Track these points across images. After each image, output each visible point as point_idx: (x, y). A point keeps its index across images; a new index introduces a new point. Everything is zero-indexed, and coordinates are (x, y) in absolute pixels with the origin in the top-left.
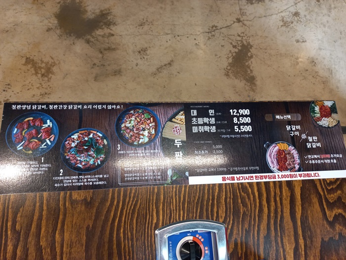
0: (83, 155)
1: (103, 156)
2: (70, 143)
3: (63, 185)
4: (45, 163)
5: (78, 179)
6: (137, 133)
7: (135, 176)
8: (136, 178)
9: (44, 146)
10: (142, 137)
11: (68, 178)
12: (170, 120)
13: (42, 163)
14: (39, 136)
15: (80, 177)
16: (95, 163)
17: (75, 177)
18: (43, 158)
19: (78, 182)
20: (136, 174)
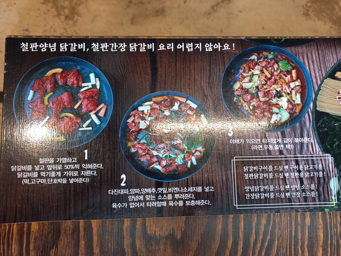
0: (162, 146)
1: (200, 148)
2: (137, 121)
3: (129, 206)
4: (90, 161)
5: (157, 195)
6: (265, 102)
7: (265, 191)
8: (267, 195)
9: (88, 126)
10: (275, 110)
11: (137, 191)
12: (332, 75)
13: (85, 162)
14: (76, 107)
15: (160, 189)
16: (185, 163)
17: (149, 190)
18: (86, 151)
19: (157, 200)
20: (266, 188)
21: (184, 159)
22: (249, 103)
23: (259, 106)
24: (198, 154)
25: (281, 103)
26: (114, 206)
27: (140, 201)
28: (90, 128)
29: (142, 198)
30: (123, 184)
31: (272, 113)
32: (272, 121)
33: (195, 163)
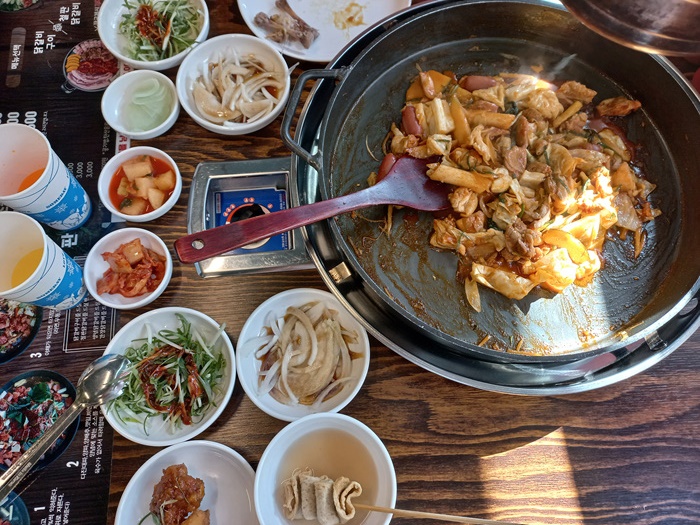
0: (42, 426)
1: (50, 386)
2: (11, 456)
3: (100, 456)
4: (47, 504)
5: (92, 427)
6: (11, 322)
7: (99, 320)
8: (103, 318)
9: (8, 510)
11: (85, 448)
13: (47, 509)
15: (87, 424)
16: (64, 399)
17: (87, 436)
18: (36, 509)
19: (97, 427)
21: (59, 401)
22: (9, 338)
23: (14, 328)
24: (55, 388)
25: (14, 307)
26: (98, 471)
27: (96, 445)
28: (11, 507)
29: (93, 443)
30: (77, 464)
31: (24, 315)
32: (32, 314)
33: (64, 390)
